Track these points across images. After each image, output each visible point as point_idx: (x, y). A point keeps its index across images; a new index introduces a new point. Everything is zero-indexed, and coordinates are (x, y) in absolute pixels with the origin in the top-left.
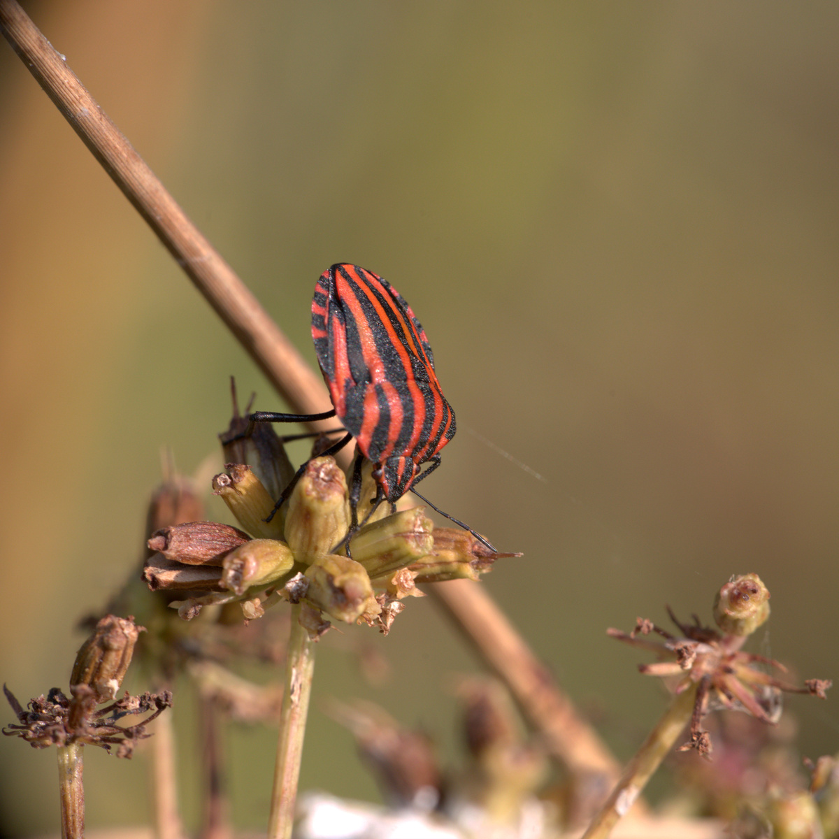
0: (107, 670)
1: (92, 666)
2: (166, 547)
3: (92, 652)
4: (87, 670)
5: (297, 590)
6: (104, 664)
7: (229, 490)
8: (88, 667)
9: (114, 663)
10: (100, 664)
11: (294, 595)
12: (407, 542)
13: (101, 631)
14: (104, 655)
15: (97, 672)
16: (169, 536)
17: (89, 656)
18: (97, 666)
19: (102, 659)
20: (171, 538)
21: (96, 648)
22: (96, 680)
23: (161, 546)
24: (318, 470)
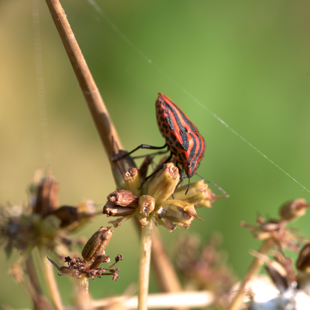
0: (102, 248)
1: (97, 246)
2: (117, 200)
3: (97, 241)
4: (95, 248)
5: (162, 214)
6: (102, 245)
7: (131, 177)
8: (95, 247)
9: (105, 245)
10: (100, 245)
11: (161, 215)
12: (202, 193)
13: (101, 233)
14: (102, 242)
15: (98, 249)
16: (117, 196)
17: (96, 243)
18: (99, 246)
19: (101, 243)
20: (118, 197)
21: (99, 239)
22: (97, 252)
23: (115, 200)
24: (169, 168)
